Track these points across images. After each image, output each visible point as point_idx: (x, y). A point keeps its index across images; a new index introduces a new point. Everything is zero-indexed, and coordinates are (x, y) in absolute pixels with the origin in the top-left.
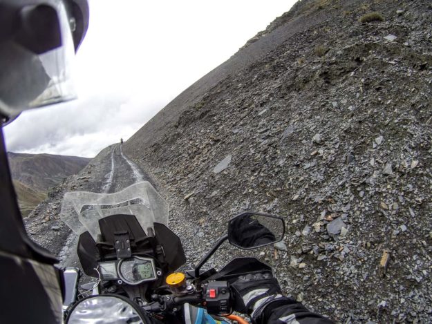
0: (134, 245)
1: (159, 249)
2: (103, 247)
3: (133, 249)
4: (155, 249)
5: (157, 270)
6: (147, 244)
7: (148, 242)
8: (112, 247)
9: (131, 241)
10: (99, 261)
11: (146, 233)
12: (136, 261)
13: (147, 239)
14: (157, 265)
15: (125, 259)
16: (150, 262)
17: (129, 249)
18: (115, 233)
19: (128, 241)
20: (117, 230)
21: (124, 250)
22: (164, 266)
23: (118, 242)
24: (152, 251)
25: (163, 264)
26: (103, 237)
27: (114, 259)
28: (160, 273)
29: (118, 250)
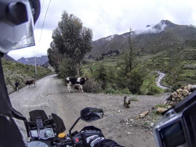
0: (44, 123)
1: (54, 124)
2: (31, 124)
3: (44, 125)
4: (52, 124)
5: (54, 133)
6: (49, 123)
7: (49, 122)
8: (35, 124)
9: (43, 121)
10: (30, 130)
11: (49, 118)
12: (45, 130)
13: (49, 120)
14: (54, 131)
15: (41, 129)
16: (51, 130)
17: (42, 125)
18: (36, 118)
19: (41, 121)
20: (36, 117)
21: (40, 125)
22: (57, 132)
23: (37, 122)
24: (51, 125)
25: (56, 131)
26: (31, 119)
27: (36, 129)
28: (55, 134)
29: (38, 125)
